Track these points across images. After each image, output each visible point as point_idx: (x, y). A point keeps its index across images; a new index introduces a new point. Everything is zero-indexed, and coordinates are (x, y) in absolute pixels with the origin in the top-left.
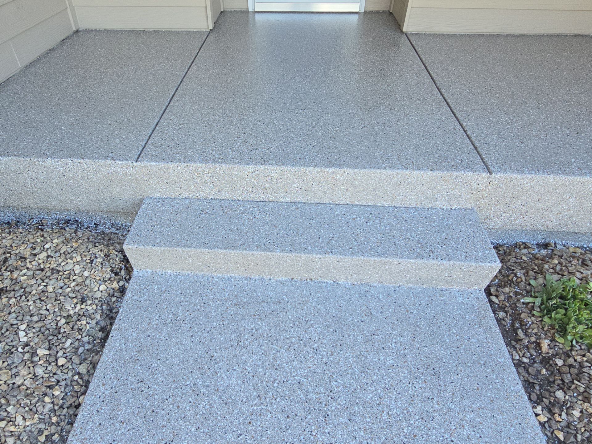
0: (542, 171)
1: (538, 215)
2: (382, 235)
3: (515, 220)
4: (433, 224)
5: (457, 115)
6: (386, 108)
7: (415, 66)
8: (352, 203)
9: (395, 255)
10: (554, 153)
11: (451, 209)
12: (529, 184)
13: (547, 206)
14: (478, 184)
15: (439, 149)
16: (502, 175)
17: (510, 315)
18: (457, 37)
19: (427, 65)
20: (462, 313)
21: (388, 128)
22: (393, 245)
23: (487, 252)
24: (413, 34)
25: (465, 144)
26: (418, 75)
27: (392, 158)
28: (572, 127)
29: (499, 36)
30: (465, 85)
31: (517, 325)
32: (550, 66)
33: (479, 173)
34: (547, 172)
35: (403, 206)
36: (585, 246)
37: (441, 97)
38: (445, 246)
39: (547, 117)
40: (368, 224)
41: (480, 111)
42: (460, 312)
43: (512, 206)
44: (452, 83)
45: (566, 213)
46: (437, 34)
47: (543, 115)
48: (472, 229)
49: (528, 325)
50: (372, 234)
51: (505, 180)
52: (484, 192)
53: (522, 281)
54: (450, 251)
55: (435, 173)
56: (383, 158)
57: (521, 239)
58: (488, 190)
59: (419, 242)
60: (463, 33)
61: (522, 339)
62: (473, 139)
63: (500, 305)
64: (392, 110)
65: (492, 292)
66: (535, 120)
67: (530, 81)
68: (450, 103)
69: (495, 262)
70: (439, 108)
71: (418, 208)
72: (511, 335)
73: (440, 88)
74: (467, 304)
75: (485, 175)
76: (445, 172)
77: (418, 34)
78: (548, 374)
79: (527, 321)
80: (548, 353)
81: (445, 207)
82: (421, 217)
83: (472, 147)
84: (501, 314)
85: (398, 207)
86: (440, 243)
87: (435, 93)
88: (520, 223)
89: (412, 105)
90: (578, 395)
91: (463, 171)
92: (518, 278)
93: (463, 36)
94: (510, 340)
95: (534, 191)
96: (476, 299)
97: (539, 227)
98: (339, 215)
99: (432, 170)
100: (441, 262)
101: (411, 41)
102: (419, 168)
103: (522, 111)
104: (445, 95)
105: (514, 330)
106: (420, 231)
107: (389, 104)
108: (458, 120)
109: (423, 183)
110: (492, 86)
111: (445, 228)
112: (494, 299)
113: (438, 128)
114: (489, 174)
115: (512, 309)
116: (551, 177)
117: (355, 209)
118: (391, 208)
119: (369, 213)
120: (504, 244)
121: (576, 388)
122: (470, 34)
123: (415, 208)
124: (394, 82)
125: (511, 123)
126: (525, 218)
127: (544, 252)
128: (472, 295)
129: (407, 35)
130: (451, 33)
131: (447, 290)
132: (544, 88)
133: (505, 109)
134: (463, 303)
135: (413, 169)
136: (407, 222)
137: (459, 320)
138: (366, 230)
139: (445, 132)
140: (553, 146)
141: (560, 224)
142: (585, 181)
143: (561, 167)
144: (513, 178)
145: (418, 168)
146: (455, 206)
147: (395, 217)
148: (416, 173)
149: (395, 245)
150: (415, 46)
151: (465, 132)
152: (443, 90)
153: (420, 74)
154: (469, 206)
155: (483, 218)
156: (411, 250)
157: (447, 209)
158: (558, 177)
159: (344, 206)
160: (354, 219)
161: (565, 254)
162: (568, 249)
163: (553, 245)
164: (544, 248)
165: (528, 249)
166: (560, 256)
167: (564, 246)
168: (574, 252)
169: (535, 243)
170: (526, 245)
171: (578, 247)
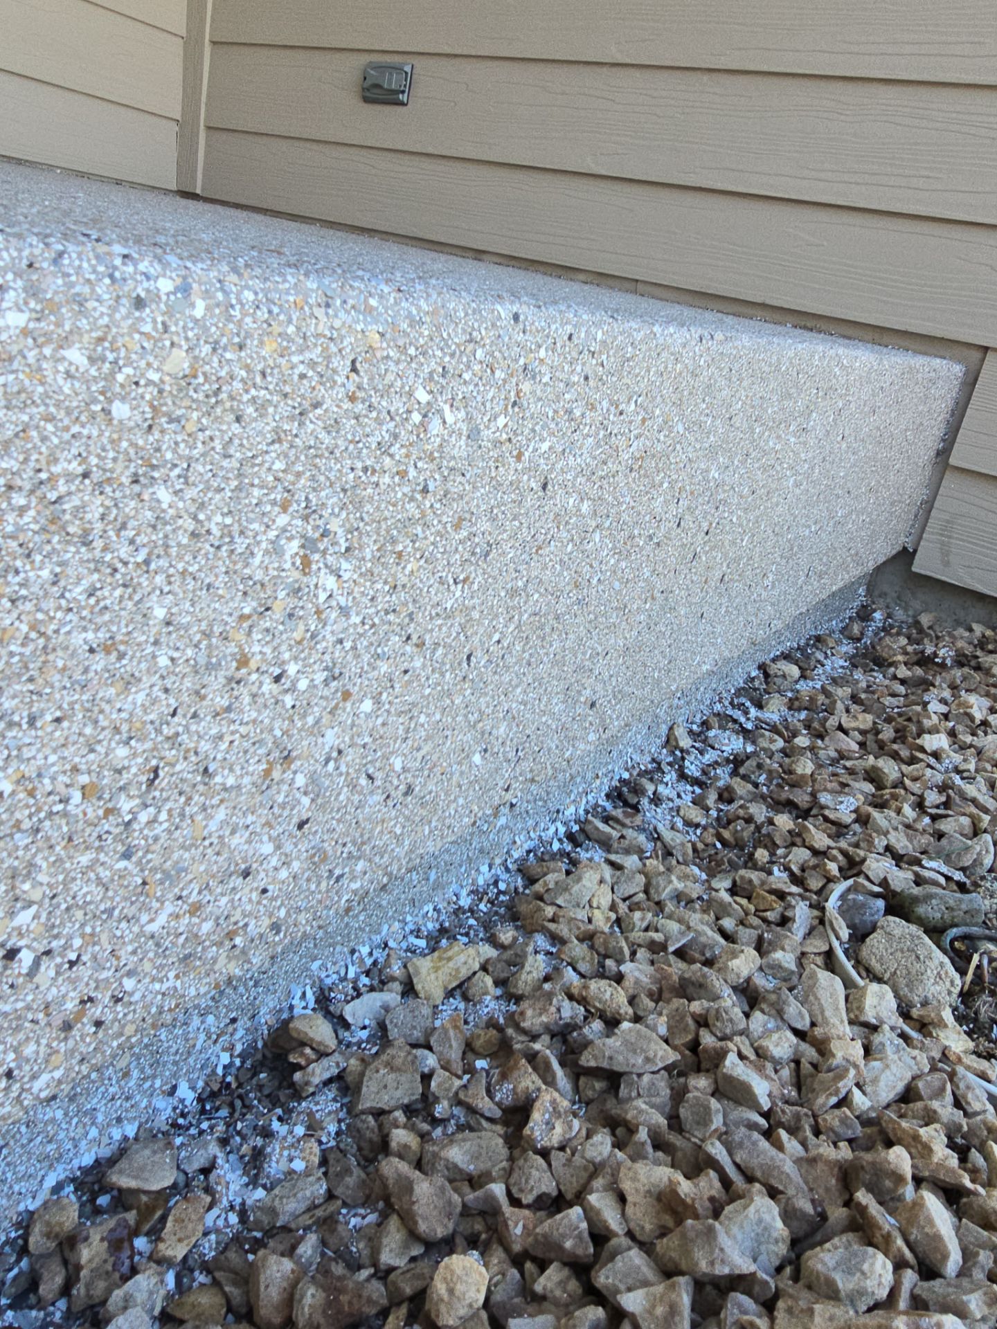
161: (431, 1061)
162: (409, 990)
163: (322, 1031)
164: (274, 1101)
165: (155, 1234)
166: (409, 1110)
167: (378, 977)
168: (450, 994)
169: (186, 1093)
170: (123, 1199)
171: (443, 931)
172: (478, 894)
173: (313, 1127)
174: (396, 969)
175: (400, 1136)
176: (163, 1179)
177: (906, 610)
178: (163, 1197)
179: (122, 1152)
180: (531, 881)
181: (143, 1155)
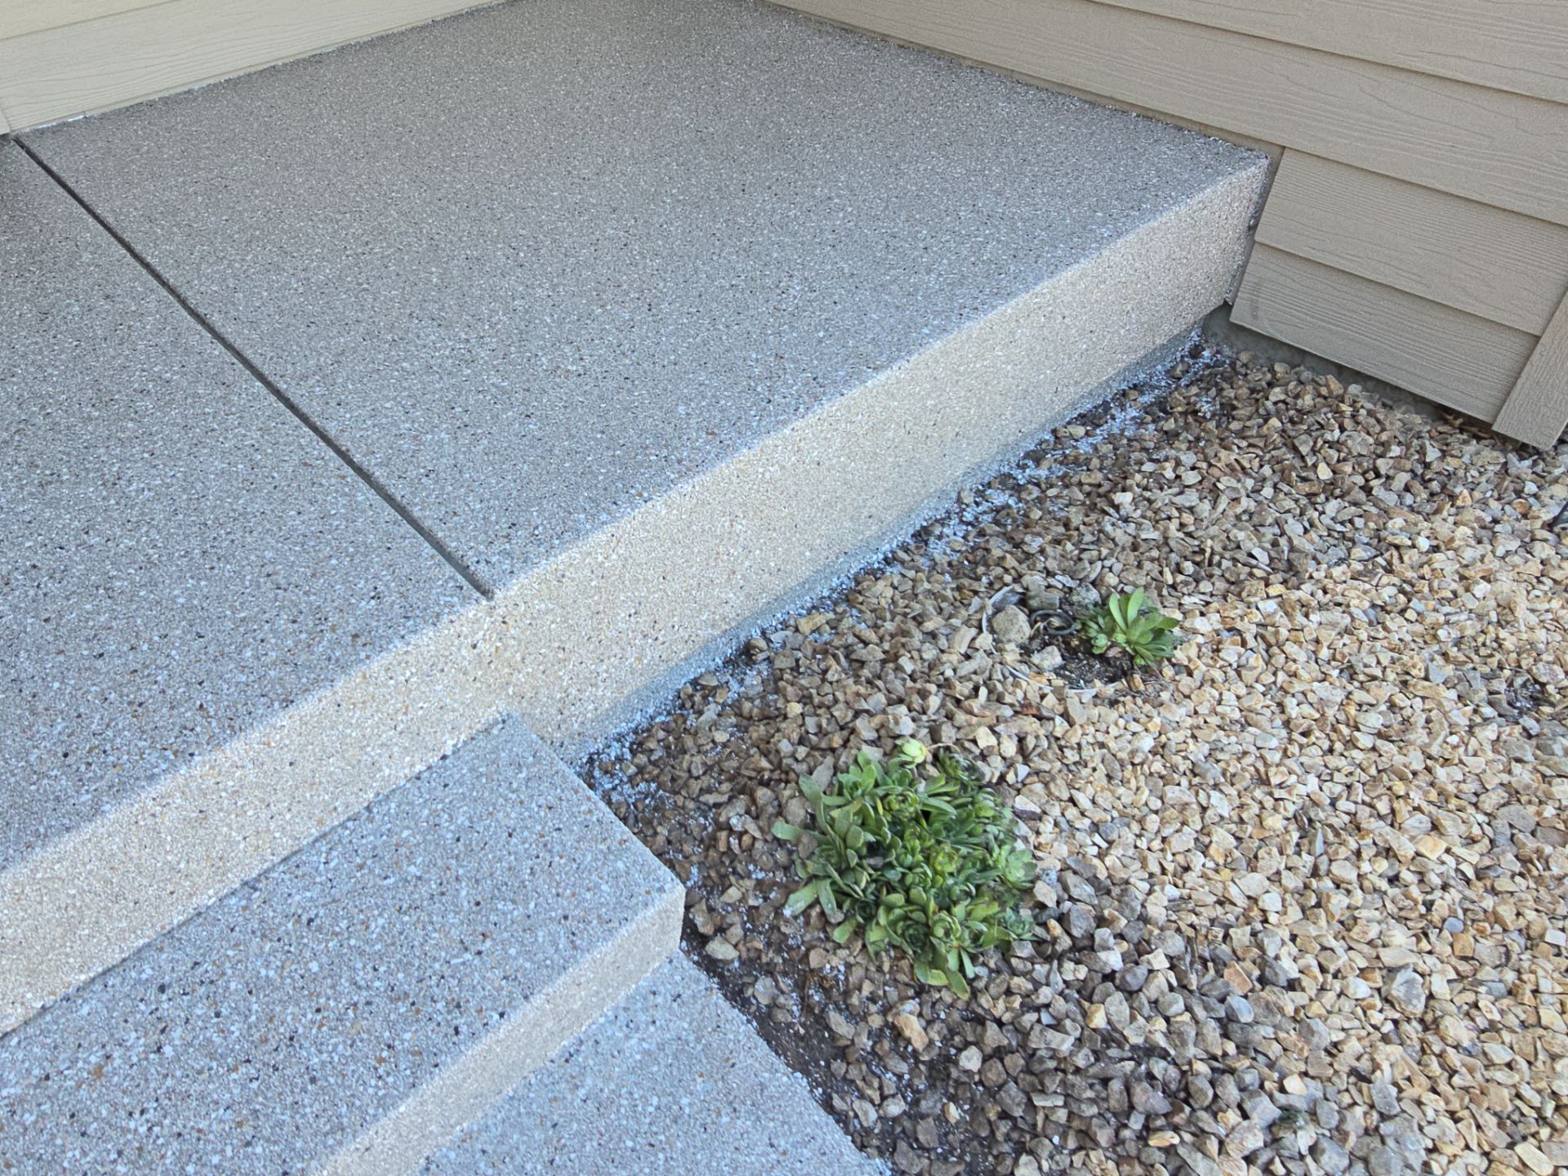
0: (623, 497)
1: (688, 612)
2: (243, 1069)
3: (639, 659)
4: (412, 869)
5: (295, 400)
6: (22, 488)
7: (86, 257)
8: (61, 992)
9: (332, 1132)
10: (627, 409)
11: (444, 757)
12: (614, 557)
13: (694, 576)
14: (474, 647)
15: (282, 582)
16: (523, 579)
17: (785, 974)
18: (195, 99)
19: (126, 237)
20: (664, 1100)
21: (52, 587)
22: (304, 1090)
23: (620, 865)
24: (42, 132)
25: (363, 511)
26: (109, 290)
27: (110, 733)
28: (627, 293)
29: (317, 60)
30: (279, 269)
31: (817, 998)
32: (490, 112)
33: (453, 617)
34: (640, 495)
35: (276, 859)
36: (826, 593)
37: (219, 349)
38: (488, 943)
39: (554, 287)
40: (168, 1050)
41: (361, 351)
42: (655, 1101)
43: (609, 634)
44: (236, 277)
45: (747, 564)
46: (127, 109)
47: (540, 286)
48: (542, 801)
49: (842, 977)
50: (202, 1097)
51: (544, 586)
52: (508, 654)
53: (754, 839)
54: (512, 951)
55: (307, 707)
56: (71, 760)
57: (683, 676)
58: (513, 642)
59: (395, 995)
60: (212, 81)
61: (853, 1041)
62: (379, 474)
63: (744, 955)
64: (51, 488)
65: (702, 930)
66: (527, 312)
67: (460, 181)
68: (257, 361)
69: (661, 890)
70: (225, 399)
71: (333, 829)
72: (820, 1042)
73: (201, 311)
74: (661, 1047)
75: (475, 609)
76: (339, 684)
77: (61, 128)
78: (965, 1112)
79: (832, 968)
80: (931, 1043)
81: (419, 768)
82: (361, 867)
83: (389, 512)
84: (762, 990)
85: (257, 880)
86: (467, 940)
87: (193, 340)
88: (656, 656)
89: (123, 430)
90: (1064, 1136)
91: (397, 642)
92: (740, 835)
93: (213, 91)
94: (828, 1065)
95: (639, 565)
96: (675, 1005)
97: (706, 633)
98: (21, 1100)
99: (287, 702)
100: (505, 1026)
101: (44, 158)
102: (237, 724)
103: (481, 297)
104: (228, 331)
105: (817, 1022)
106: (380, 938)
107: (32, 465)
108: (305, 419)
109: (289, 757)
110: (364, 239)
111: (457, 857)
112: (720, 949)
113: (251, 487)
114: (484, 602)
115: (779, 951)
116: (659, 505)
117: (85, 1010)
118: (233, 901)
119: (152, 994)
120: (652, 718)
121: (1047, 1117)
122: (233, 76)
123: (324, 835)
124: (24, 356)
125: (468, 356)
126: (661, 639)
127: (753, 680)
128: (659, 1000)
129: (22, 139)
130: (173, 92)
131: (581, 1042)
132: (504, 189)
133: (433, 308)
134: (647, 1053)
135: (216, 743)
136: (319, 929)
137: (668, 1142)
138: (169, 1093)
139: (278, 495)
140: (611, 384)
141: (748, 596)
142: (741, 466)
143: (665, 452)
144: (561, 567)
145: (234, 726)
146: (450, 743)
147: (264, 936)
148: (235, 749)
149: (313, 1080)
150: (63, 175)
151: (344, 455)
152: (216, 316)
153: (115, 284)
154: (491, 714)
155: (553, 711)
156: (381, 1060)
157: (429, 768)
158: (673, 494)
159: (30, 1031)
160: (98, 1072)
161: (800, 655)
162: (797, 630)
163: (762, 644)
164: (747, 665)
165: (714, 696)
166: (792, 669)
167: (785, 625)
168: (813, 631)
169: (719, 661)
170: (704, 687)
171: (814, 607)
172: (833, 590)
173: (759, 673)
174: (792, 622)
175: (786, 676)
176: (714, 683)
177: (1231, 347)
178: (715, 688)
179: (702, 675)
180: (858, 583)
181: (708, 677)
